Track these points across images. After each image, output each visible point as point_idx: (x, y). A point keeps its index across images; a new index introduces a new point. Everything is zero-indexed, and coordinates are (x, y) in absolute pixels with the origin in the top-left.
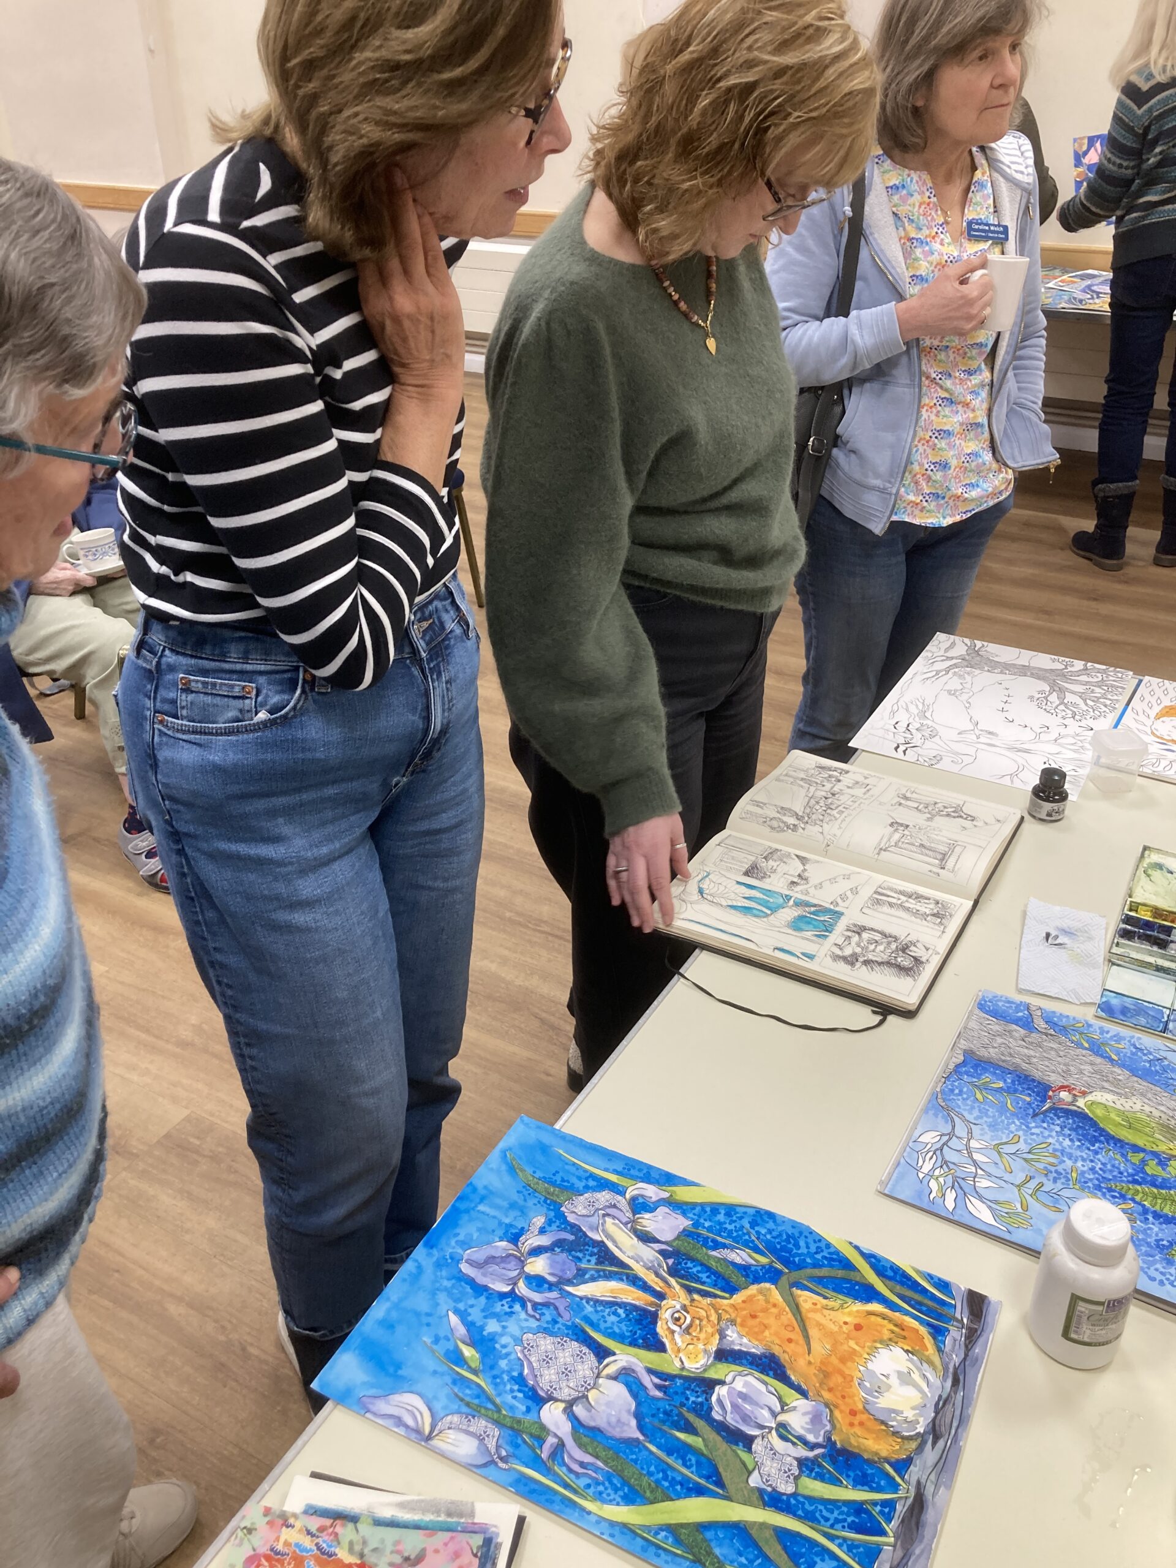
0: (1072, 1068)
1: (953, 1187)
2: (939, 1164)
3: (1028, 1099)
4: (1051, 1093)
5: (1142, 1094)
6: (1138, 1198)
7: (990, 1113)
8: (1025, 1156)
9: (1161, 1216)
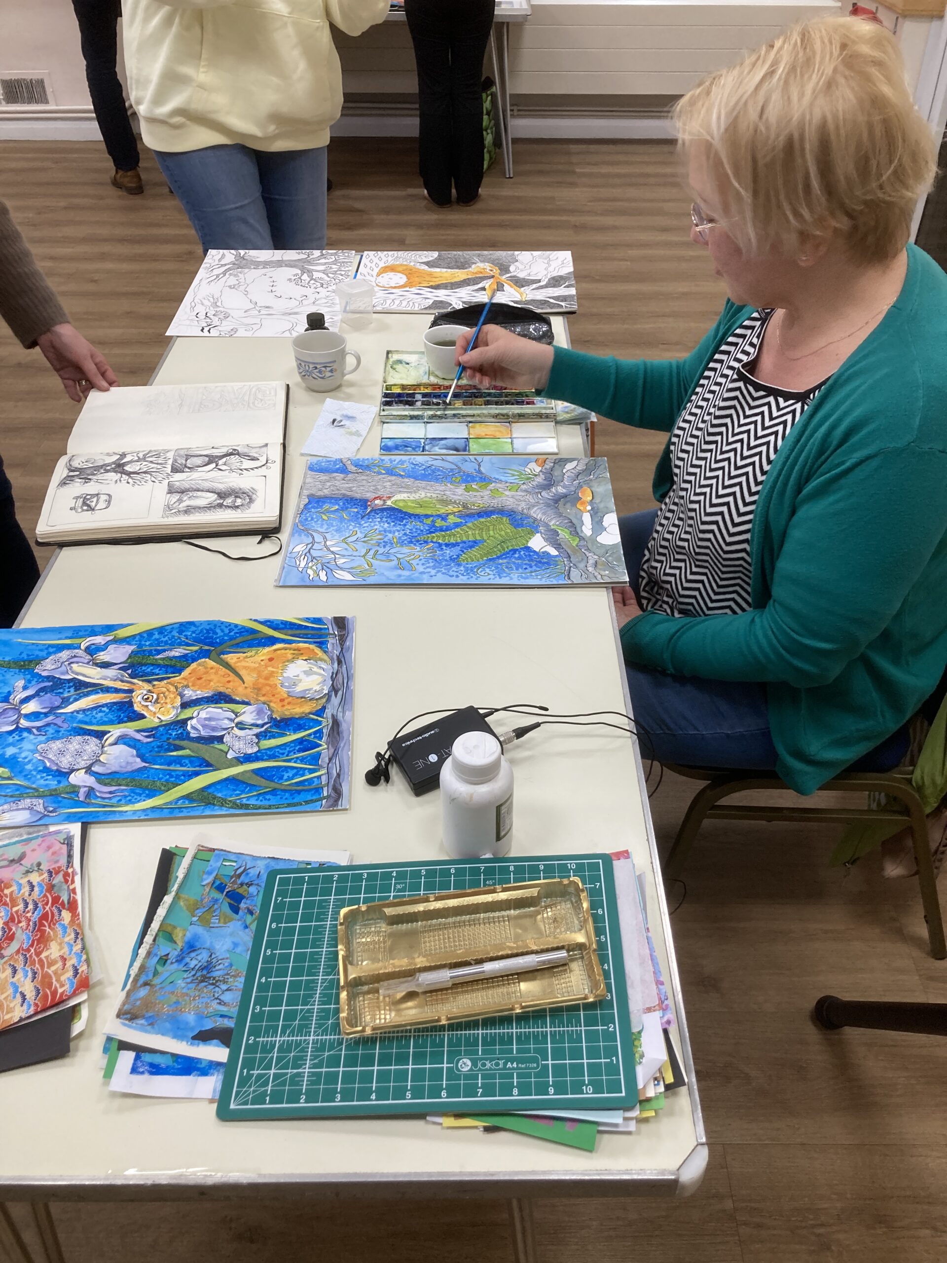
0: (379, 487)
1: (323, 569)
2: (310, 559)
3: (356, 510)
4: (369, 503)
5: (424, 488)
6: (434, 540)
7: (334, 524)
8: (363, 540)
9: (449, 545)
